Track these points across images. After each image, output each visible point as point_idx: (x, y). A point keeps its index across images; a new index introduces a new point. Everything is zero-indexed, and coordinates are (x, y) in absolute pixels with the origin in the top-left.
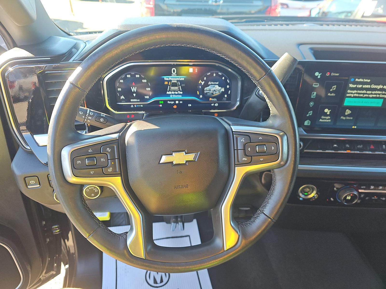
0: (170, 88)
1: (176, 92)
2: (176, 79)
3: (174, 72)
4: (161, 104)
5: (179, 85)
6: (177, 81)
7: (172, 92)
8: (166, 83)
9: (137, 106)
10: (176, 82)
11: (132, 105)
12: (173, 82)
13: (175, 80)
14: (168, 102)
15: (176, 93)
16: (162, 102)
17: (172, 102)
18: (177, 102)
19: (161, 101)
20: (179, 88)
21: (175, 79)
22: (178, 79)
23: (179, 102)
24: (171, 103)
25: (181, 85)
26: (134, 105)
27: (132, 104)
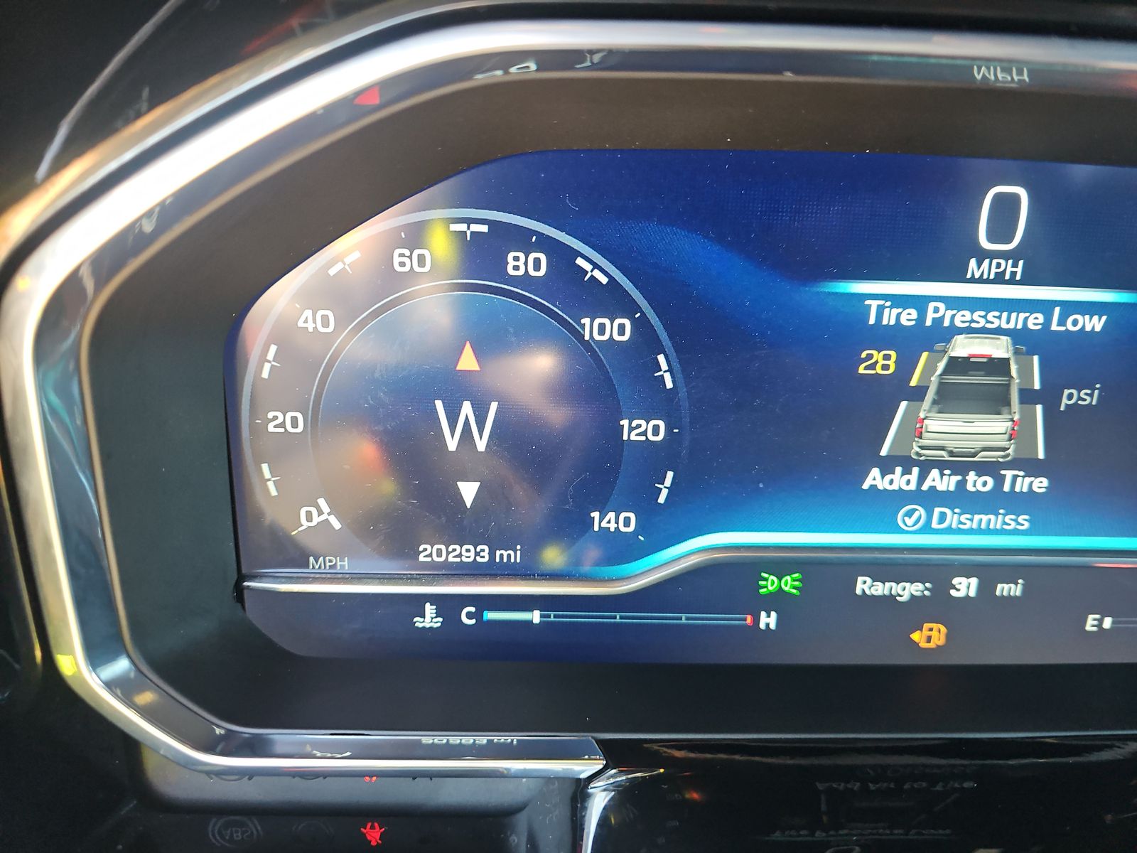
0: (915, 430)
1: (972, 476)
2: (1016, 321)
3: (1001, 229)
4: (778, 601)
5: (1028, 397)
6: (1020, 338)
7: (935, 473)
8: (881, 362)
9: (490, 615)
10: (999, 348)
11: (430, 609)
12: (962, 347)
13: (999, 331)
14: (864, 585)
15: (978, 483)
16: (790, 584)
17: (907, 591)
18: (965, 587)
19: (780, 568)
20: (1020, 433)
21: (995, 319)
22: (1035, 321)
23: (986, 588)
24: (890, 599)
25: (1048, 397)
26: (448, 605)
27: (433, 599)
